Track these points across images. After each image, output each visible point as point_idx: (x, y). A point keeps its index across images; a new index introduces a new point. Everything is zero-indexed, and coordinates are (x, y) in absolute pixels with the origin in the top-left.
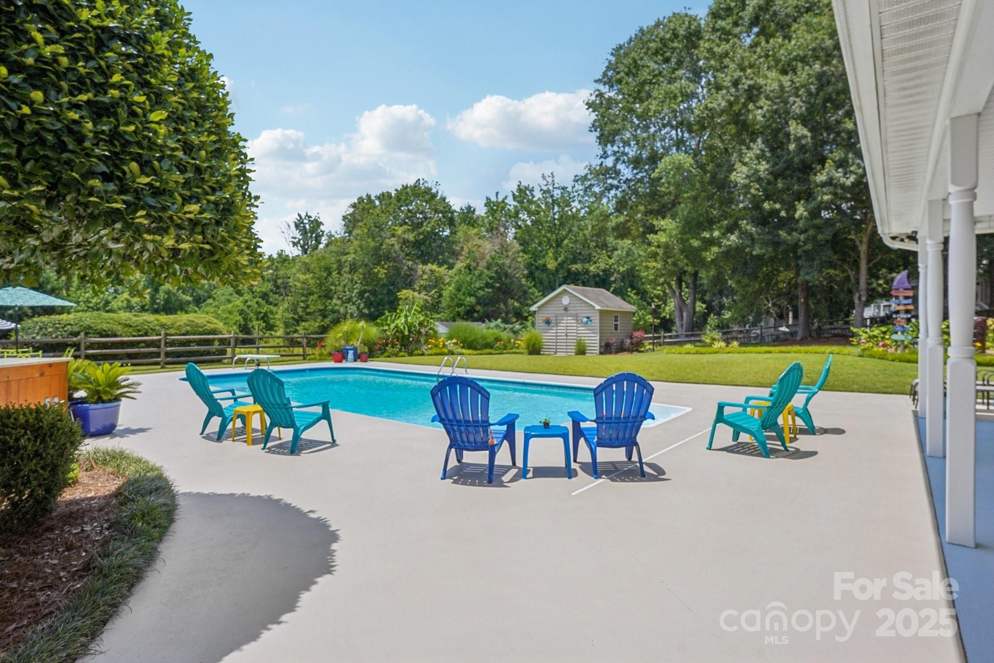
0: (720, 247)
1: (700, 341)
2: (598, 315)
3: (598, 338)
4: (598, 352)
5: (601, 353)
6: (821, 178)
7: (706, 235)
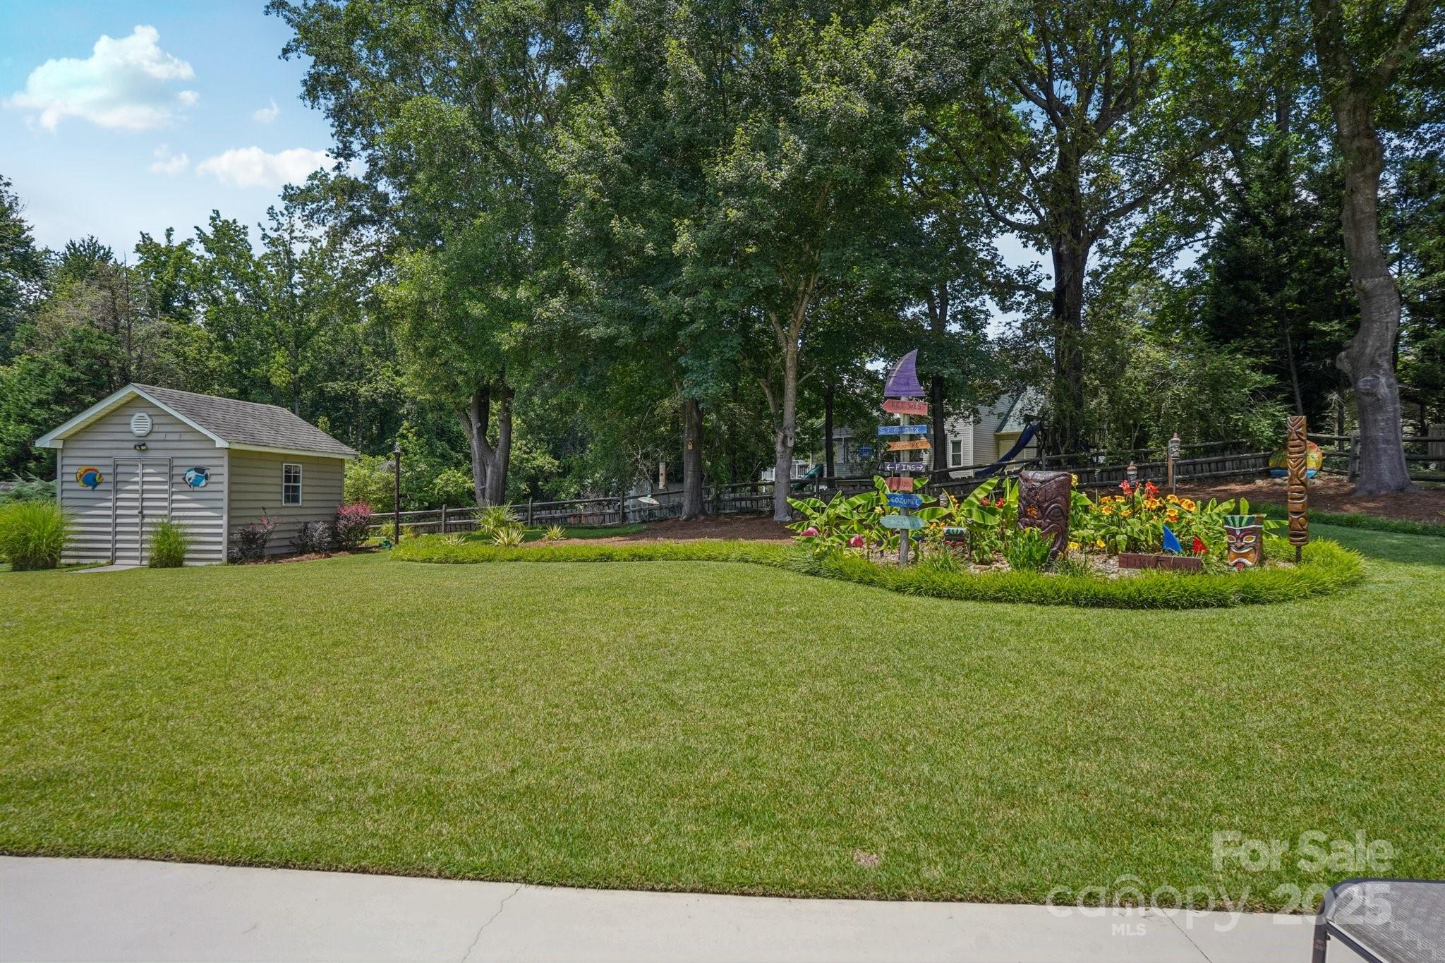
0: (531, 322)
1: (469, 527)
2: (225, 462)
3: (224, 521)
4: (223, 556)
5: (232, 560)
6: (725, 172)
7: (502, 294)
